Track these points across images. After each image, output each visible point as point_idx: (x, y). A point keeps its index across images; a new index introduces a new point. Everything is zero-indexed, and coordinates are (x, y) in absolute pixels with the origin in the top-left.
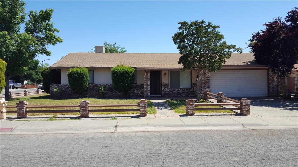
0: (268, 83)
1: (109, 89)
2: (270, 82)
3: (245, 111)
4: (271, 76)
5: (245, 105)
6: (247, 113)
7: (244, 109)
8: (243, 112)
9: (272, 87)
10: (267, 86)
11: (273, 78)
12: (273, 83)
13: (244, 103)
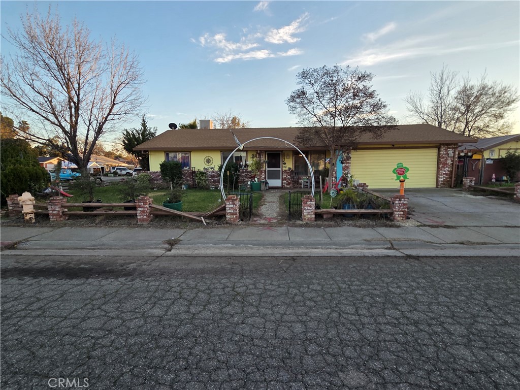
0: (438, 168)
1: (210, 177)
2: (441, 166)
3: (399, 215)
4: (443, 158)
5: (398, 205)
6: (402, 218)
7: (397, 211)
8: (395, 216)
9: (444, 174)
10: (436, 172)
11: (447, 160)
12: (445, 168)
13: (397, 202)
